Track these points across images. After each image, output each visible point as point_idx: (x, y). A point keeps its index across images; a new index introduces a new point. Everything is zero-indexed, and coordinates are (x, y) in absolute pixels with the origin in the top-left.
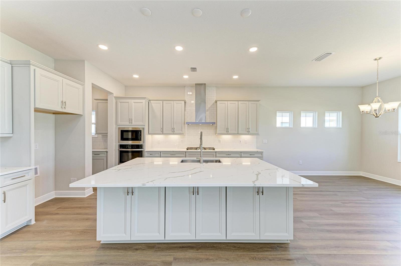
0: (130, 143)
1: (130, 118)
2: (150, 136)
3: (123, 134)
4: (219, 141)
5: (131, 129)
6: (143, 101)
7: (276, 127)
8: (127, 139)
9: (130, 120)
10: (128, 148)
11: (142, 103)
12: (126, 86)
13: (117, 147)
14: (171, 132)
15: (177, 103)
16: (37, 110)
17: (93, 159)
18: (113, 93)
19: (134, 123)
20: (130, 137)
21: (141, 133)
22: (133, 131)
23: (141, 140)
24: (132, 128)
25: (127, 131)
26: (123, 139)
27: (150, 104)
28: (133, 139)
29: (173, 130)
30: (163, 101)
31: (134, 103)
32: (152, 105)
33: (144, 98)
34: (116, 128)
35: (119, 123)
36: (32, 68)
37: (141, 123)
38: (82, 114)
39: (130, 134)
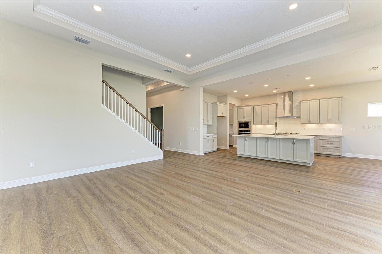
0: (243, 129)
1: (244, 116)
2: (254, 126)
3: (241, 125)
4: (305, 129)
5: (243, 122)
6: (251, 107)
7: (367, 117)
8: (242, 127)
9: (244, 118)
10: (242, 132)
11: (250, 108)
12: (242, 100)
13: (238, 131)
14: (267, 123)
15: (270, 106)
16: (218, 117)
17: (229, 137)
18: (235, 104)
19: (246, 119)
20: (243, 126)
21: (249, 124)
22: (245, 123)
23: (249, 128)
24: (245, 121)
25: (242, 123)
26: (240, 127)
27: (254, 108)
28: (244, 127)
29: (268, 122)
30: (262, 105)
31: (246, 108)
32: (255, 109)
33: (251, 105)
34: (237, 122)
35: (239, 119)
36: (217, 104)
37: (249, 119)
38: (226, 116)
39: (243, 124)
